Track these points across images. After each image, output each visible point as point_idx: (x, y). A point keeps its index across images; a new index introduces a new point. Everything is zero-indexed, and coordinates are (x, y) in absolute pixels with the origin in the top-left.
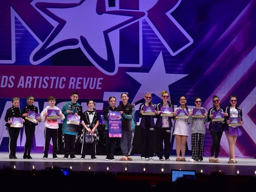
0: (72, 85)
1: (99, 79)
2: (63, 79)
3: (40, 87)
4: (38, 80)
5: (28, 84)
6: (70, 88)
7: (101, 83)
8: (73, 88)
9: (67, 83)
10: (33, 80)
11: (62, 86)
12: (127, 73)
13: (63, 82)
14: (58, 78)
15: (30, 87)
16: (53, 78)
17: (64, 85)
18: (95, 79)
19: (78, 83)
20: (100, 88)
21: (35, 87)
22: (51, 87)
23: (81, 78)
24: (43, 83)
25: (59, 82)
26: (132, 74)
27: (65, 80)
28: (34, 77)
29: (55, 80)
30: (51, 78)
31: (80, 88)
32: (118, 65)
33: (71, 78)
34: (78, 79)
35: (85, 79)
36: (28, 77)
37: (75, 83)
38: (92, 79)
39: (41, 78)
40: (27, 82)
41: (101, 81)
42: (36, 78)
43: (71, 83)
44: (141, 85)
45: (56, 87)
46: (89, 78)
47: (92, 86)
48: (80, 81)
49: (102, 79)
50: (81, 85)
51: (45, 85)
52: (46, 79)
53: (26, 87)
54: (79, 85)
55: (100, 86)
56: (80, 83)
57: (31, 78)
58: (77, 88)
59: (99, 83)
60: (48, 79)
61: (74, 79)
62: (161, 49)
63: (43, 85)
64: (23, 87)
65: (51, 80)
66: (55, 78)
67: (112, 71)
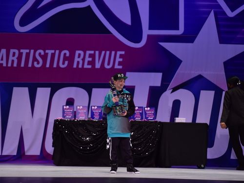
0: (78, 62)
1: (119, 53)
2: (65, 54)
3: (30, 65)
4: (28, 55)
5: (13, 61)
6: (75, 66)
7: (121, 60)
8: (80, 66)
9: (71, 59)
10: (21, 54)
11: (63, 63)
12: (161, 44)
13: (65, 58)
14: (57, 52)
15: (15, 65)
16: (50, 52)
17: (66, 62)
18: (113, 53)
19: (88, 59)
20: (121, 67)
21: (22, 65)
22: (48, 66)
23: (92, 52)
24: (35, 59)
25: (59, 59)
26: (166, 45)
27: (68, 55)
28: (22, 51)
29: (53, 55)
30: (47, 51)
31: (90, 67)
32: (146, 31)
33: (77, 52)
34: (88, 52)
35: (97, 53)
36: (12, 51)
37: (84, 60)
38: (108, 53)
39: (32, 51)
40: (11, 58)
41: (121, 56)
42: (24, 52)
43: (76, 59)
44: (181, 61)
45: (55, 66)
46: (103, 52)
47: (109, 64)
48: (90, 56)
49: (123, 53)
50: (92, 63)
51: (38, 63)
52: (40, 54)
53: (9, 65)
54: (89, 62)
55: (120, 63)
56: (90, 59)
57: (17, 51)
58: (86, 66)
59: (118, 59)
60: (43, 53)
61: (82, 53)
62: (211, 7)
63: (35, 63)
64: (5, 65)
65: (46, 55)
66: (53, 51)
67: (138, 40)
